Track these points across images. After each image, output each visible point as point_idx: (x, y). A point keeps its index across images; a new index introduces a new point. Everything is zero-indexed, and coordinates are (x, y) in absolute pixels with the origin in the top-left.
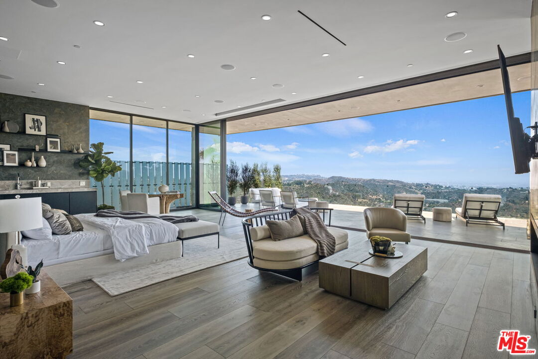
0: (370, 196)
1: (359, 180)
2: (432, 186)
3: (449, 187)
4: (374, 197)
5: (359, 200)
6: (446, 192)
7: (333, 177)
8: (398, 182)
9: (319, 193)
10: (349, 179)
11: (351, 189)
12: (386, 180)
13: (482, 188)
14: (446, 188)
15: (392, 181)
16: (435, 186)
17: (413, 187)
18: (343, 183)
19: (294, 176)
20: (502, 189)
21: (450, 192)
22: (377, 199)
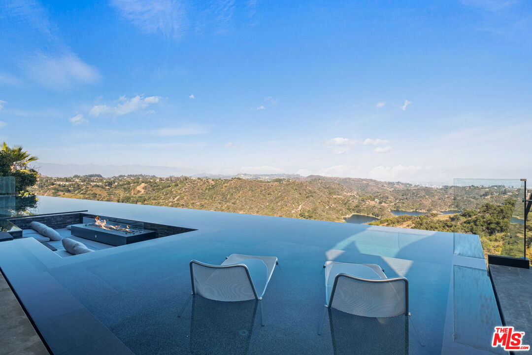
0: (345, 193)
1: (336, 179)
2: (402, 184)
3: (418, 185)
4: (349, 194)
5: (334, 196)
6: (415, 190)
7: (311, 176)
8: (371, 180)
9: (296, 189)
10: (326, 178)
11: (327, 187)
12: (360, 179)
13: (448, 186)
14: (415, 186)
15: (365, 180)
16: (406, 185)
17: (385, 185)
18: (320, 181)
19: (275, 175)
20: (465, 187)
21: (418, 189)
22: (351, 196)
